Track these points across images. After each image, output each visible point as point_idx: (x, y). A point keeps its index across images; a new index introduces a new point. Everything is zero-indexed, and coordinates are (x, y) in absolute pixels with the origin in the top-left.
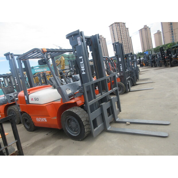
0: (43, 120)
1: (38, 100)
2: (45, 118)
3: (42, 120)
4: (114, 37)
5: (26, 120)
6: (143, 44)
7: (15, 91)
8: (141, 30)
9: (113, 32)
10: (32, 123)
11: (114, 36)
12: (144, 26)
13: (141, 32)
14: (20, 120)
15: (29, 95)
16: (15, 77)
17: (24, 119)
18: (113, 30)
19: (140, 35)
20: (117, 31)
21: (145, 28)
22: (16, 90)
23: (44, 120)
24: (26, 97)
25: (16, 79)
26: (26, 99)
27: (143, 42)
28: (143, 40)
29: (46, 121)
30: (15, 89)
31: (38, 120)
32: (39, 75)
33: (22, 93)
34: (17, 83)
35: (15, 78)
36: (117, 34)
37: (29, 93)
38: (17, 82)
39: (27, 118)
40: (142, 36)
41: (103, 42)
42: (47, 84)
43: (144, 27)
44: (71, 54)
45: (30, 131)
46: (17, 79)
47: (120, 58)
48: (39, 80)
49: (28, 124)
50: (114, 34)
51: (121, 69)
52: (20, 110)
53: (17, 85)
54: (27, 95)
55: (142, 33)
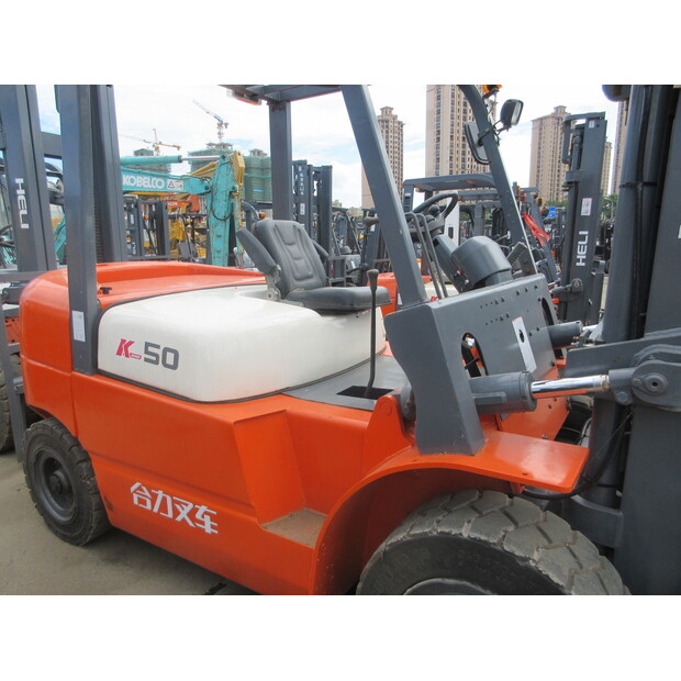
0: (183, 515)
1: (175, 367)
2: (203, 509)
3: (176, 513)
4: (438, 127)
5: (51, 465)
6: (538, 176)
7: (8, 259)
8: (541, 119)
9: (439, 105)
10: (94, 500)
11: (438, 119)
12: (557, 108)
13: (541, 129)
14: (10, 432)
15: (102, 310)
16: (19, 181)
17: (38, 456)
18: (439, 98)
19: (533, 139)
20: (453, 104)
21: (559, 115)
22: (10, 254)
23: (192, 514)
24: (78, 319)
25: (21, 192)
26: (79, 334)
27: (538, 167)
28: (539, 162)
29: (208, 530)
30: (5, 251)
31: (142, 501)
32: (136, 206)
33: (50, 287)
34: (26, 219)
35: (17, 187)
36: (452, 118)
37: (105, 299)
38: (24, 212)
39: (59, 458)
40: (539, 143)
41: (391, 134)
42: (164, 254)
43: (553, 111)
44: (260, 158)
45: (64, 538)
46: (26, 195)
47: (590, 200)
48: (131, 231)
49: (62, 493)
50: (439, 112)
51: (581, 254)
52: (16, 380)
53: (25, 226)
54: (92, 311)
55: (540, 134)
